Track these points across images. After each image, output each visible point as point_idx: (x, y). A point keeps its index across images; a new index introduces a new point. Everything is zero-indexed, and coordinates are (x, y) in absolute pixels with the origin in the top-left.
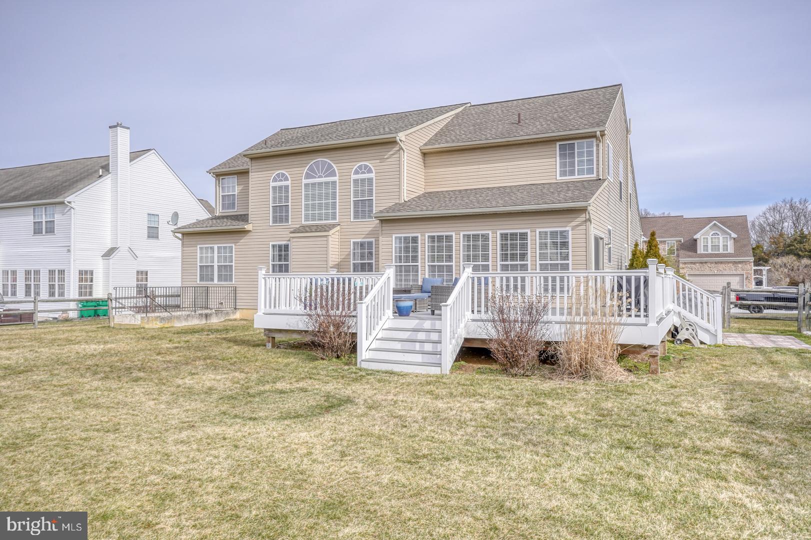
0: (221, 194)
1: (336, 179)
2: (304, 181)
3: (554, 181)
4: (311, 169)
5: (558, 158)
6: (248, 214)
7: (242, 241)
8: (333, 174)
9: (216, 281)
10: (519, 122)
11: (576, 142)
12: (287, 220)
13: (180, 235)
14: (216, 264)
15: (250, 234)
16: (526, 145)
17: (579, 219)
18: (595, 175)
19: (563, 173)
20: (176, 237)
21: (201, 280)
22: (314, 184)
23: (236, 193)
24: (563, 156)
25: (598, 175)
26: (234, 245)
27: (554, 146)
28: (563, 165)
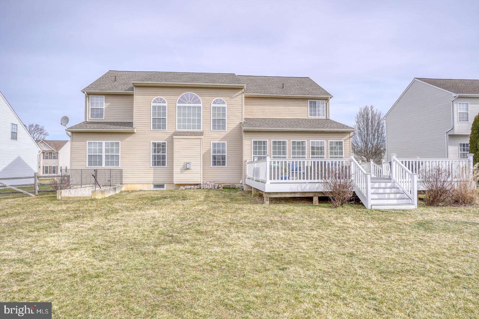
0: (90, 107)
1: (201, 105)
2: (178, 105)
3: (307, 118)
4: (183, 98)
5: (309, 107)
6: (133, 122)
7: (127, 139)
8: (199, 102)
9: (104, 165)
10: (283, 87)
11: (317, 101)
12: (164, 127)
13: (70, 133)
14: (104, 154)
15: (133, 135)
16: (294, 99)
17: (347, 137)
18: (325, 117)
19: (311, 115)
20: (68, 135)
21: (89, 165)
22: (184, 107)
23: (104, 108)
24: (311, 107)
25: (327, 117)
26: (120, 142)
27: (307, 101)
28: (311, 111)
